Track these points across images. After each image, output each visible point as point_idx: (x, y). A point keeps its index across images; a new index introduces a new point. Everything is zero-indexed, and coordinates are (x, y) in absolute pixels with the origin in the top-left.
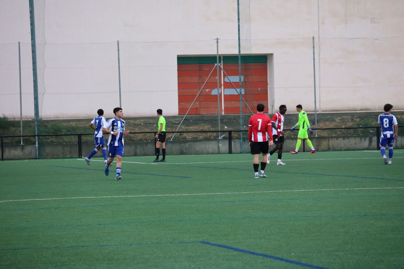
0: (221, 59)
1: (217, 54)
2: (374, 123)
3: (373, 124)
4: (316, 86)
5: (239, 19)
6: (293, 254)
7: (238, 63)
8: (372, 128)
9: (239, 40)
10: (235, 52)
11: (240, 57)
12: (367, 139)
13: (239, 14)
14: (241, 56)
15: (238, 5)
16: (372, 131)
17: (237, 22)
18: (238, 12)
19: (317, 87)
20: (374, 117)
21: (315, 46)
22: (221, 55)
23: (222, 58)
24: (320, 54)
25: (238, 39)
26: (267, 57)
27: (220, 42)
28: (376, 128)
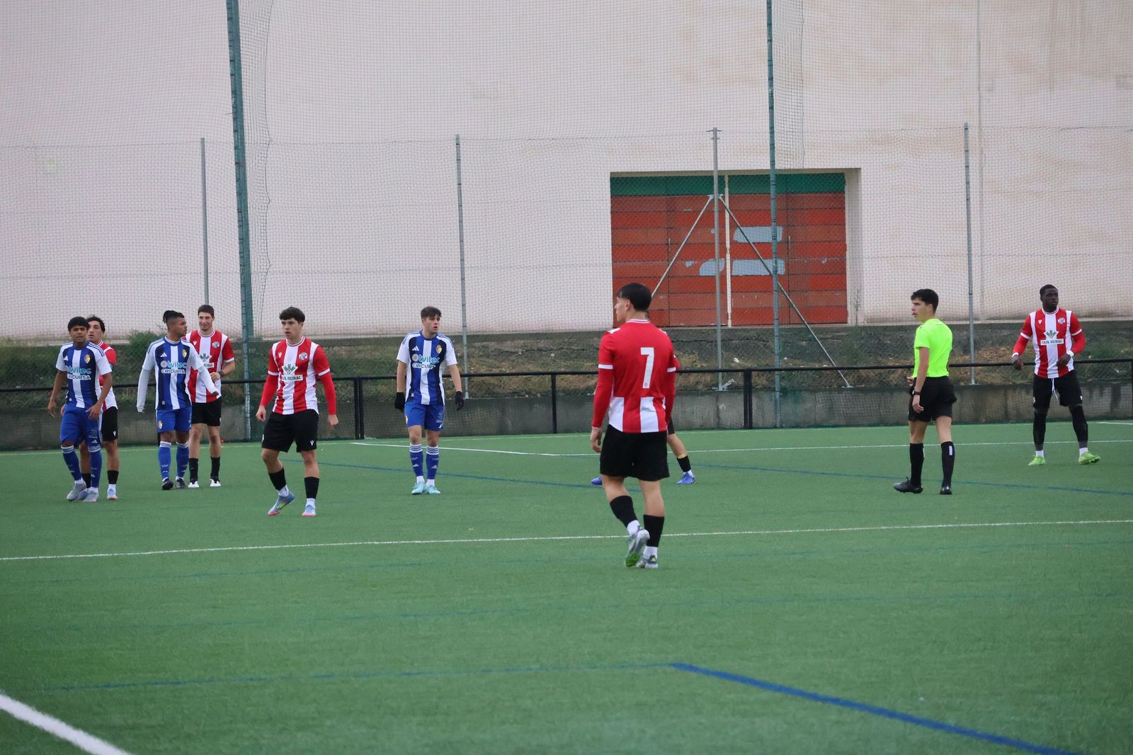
0: (724, 182)
1: (713, 169)
2: (1126, 350)
3: (1122, 351)
4: (973, 252)
5: (771, 79)
6: (922, 699)
7: (770, 194)
8: (1119, 363)
9: (772, 132)
10: (762, 164)
11: (772, 178)
12: (1108, 391)
13: (771, 66)
14: (776, 175)
15: (770, 41)
16: (1120, 370)
17: (767, 87)
18: (770, 60)
19: (976, 254)
20: (1124, 333)
21: (970, 148)
22: (725, 171)
23: (726, 180)
24: (982, 169)
25: (768, 131)
26: (844, 177)
27: (721, 138)
28: (1130, 363)
